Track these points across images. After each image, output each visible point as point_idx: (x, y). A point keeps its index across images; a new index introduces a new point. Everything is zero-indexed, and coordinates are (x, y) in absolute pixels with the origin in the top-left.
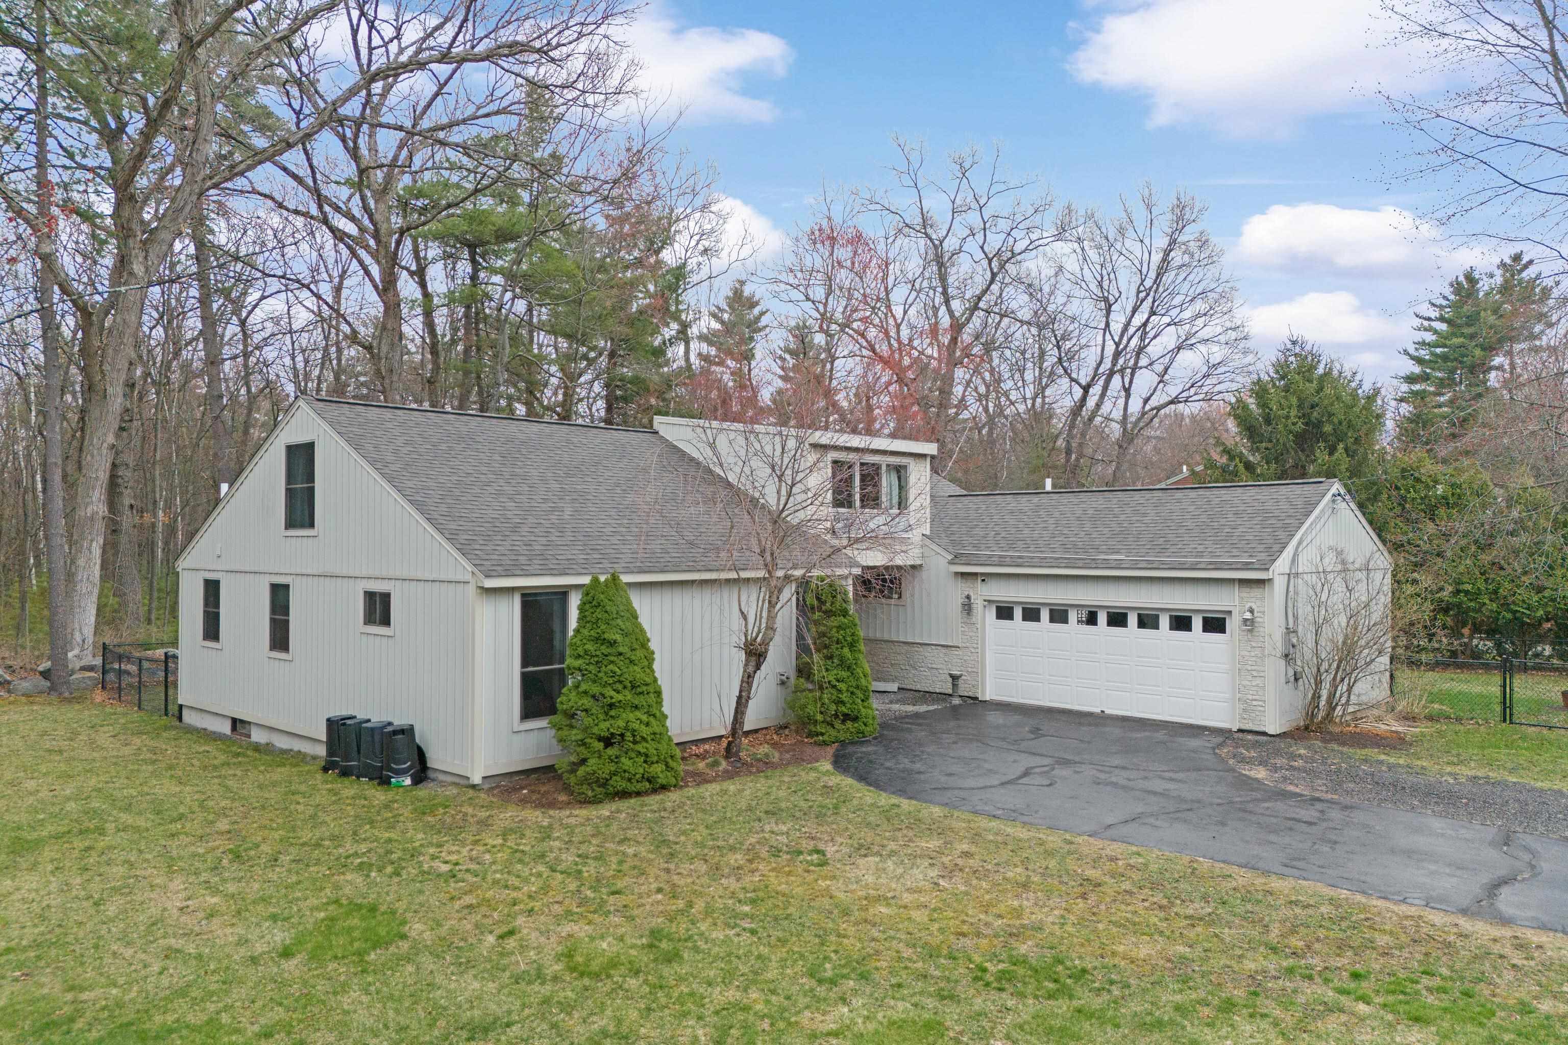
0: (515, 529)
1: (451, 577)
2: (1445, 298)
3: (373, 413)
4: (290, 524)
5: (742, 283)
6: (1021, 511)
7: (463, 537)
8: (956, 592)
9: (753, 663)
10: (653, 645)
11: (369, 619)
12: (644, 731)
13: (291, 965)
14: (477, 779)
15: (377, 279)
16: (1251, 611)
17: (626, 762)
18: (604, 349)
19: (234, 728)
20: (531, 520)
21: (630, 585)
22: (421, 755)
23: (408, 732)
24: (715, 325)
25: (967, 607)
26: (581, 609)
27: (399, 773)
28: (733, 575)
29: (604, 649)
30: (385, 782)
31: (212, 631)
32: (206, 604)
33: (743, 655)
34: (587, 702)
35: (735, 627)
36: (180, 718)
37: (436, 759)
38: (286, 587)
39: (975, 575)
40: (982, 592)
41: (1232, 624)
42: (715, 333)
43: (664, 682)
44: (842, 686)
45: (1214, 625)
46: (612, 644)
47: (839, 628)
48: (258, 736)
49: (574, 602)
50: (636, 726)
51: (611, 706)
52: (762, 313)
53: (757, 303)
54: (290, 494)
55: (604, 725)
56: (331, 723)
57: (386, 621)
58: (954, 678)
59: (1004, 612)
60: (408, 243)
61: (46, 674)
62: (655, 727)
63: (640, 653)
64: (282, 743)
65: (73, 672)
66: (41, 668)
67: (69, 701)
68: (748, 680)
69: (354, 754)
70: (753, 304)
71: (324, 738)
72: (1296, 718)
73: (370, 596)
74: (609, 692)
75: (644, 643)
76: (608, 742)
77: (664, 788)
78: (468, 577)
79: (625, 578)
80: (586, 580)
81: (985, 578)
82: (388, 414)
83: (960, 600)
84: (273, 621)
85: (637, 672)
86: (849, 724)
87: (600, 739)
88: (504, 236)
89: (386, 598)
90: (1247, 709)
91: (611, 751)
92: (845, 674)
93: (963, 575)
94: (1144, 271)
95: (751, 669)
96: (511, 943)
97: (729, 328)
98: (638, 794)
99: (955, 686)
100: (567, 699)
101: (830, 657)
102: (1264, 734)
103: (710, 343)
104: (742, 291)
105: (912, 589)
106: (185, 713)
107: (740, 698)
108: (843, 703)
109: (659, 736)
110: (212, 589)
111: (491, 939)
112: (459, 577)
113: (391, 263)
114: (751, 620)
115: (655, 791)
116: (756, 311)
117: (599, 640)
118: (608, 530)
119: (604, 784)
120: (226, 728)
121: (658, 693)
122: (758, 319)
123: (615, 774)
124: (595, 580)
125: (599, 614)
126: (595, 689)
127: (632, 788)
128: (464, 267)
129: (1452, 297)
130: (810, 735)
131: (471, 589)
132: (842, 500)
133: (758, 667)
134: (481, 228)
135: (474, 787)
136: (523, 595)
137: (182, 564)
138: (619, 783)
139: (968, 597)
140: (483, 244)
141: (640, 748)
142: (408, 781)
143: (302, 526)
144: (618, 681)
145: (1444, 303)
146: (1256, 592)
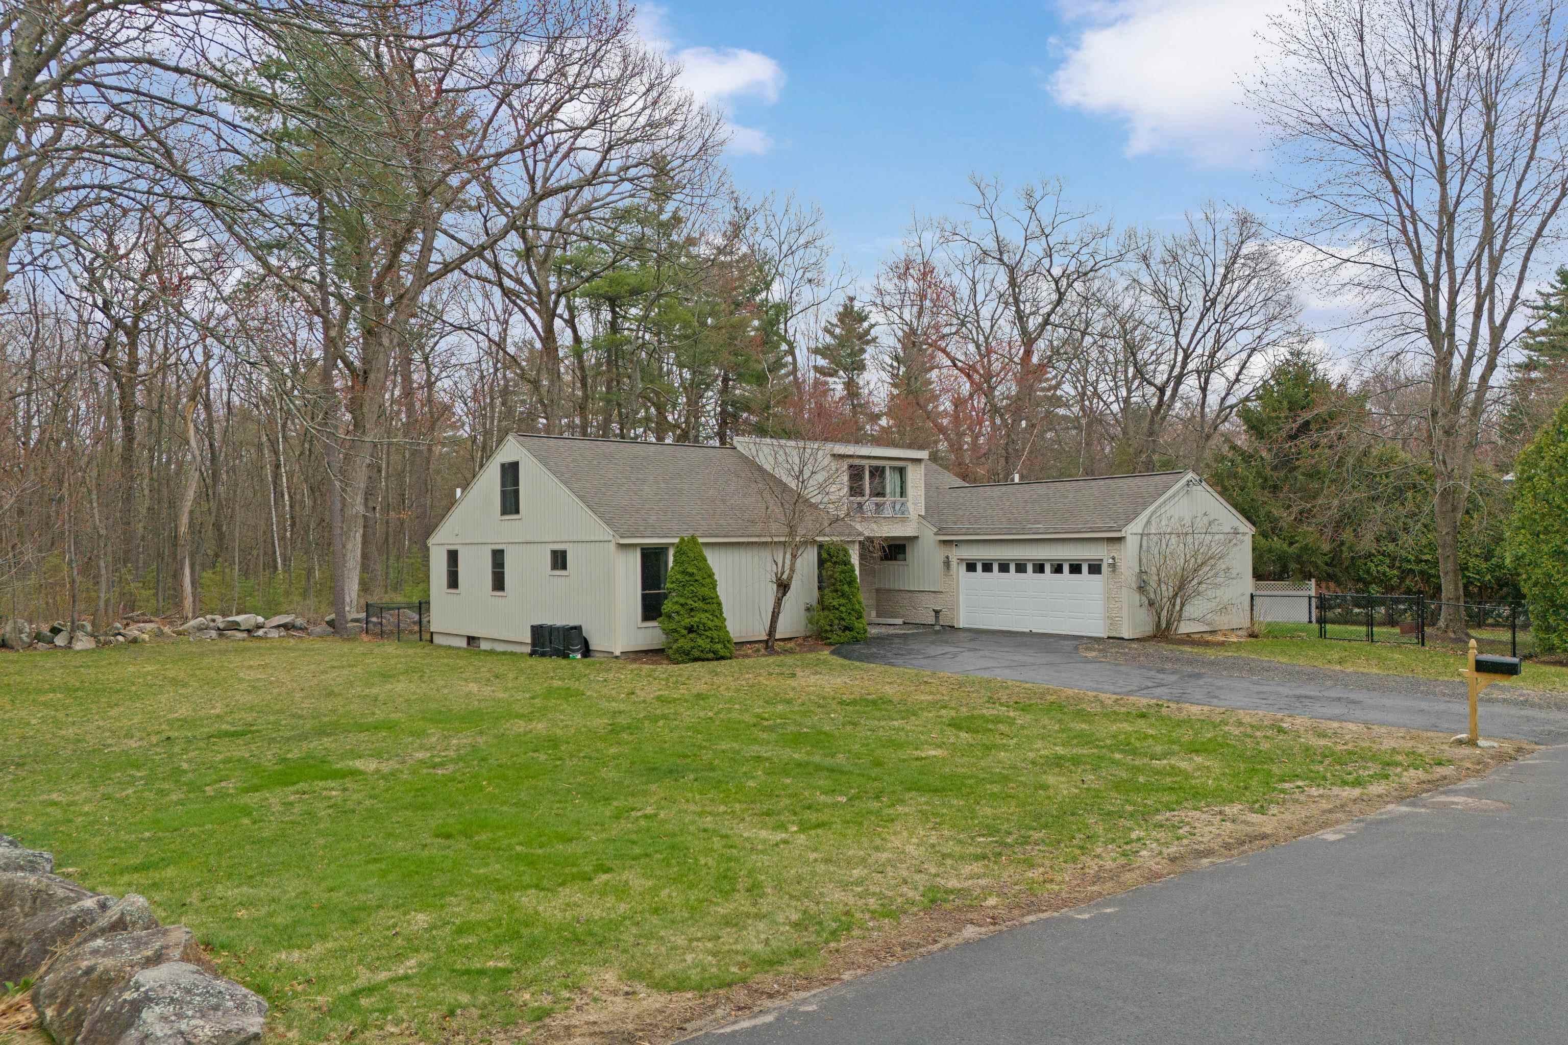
0: (637, 511)
1: (601, 538)
2: (1553, 286)
3: (552, 442)
4: (504, 512)
5: (852, 299)
6: (992, 498)
7: (607, 516)
8: (939, 554)
9: (781, 592)
10: (716, 577)
11: (555, 566)
12: (710, 624)
14: (618, 653)
15: (540, 330)
16: (1113, 558)
17: (700, 641)
18: (718, 376)
19: (469, 644)
20: (647, 506)
21: (703, 544)
22: (586, 643)
23: (578, 629)
24: (829, 339)
25: (947, 563)
26: (674, 556)
27: (574, 651)
28: (769, 540)
29: (687, 578)
30: (566, 656)
31: (453, 582)
32: (449, 566)
33: (775, 586)
34: (677, 607)
35: (769, 569)
36: (432, 641)
37: (593, 646)
38: (502, 551)
39: (952, 541)
40: (956, 554)
41: (1105, 568)
42: (827, 347)
43: (722, 599)
44: (842, 608)
45: (1095, 569)
46: (692, 575)
47: (842, 572)
48: (484, 646)
49: (671, 552)
50: (705, 621)
51: (692, 610)
52: (872, 326)
53: (866, 318)
54: (504, 493)
55: (687, 621)
56: (534, 628)
57: (564, 567)
58: (937, 612)
59: (971, 567)
60: (563, 301)
61: (331, 623)
62: (717, 622)
63: (708, 580)
64: (500, 648)
65: (347, 622)
66: (327, 619)
67: (349, 640)
68: (778, 602)
69: (547, 643)
70: (862, 318)
71: (529, 641)
72: (1147, 629)
73: (555, 553)
74: (690, 602)
75: (711, 575)
76: (691, 630)
77: (723, 658)
78: (611, 538)
79: (700, 540)
80: (677, 541)
81: (957, 543)
82: (561, 442)
83: (942, 558)
84: (494, 573)
85: (705, 591)
86: (847, 633)
87: (685, 628)
88: (635, 292)
89: (564, 554)
90: (1112, 621)
91: (691, 635)
92: (843, 601)
93: (945, 542)
94: (1209, 282)
95: (780, 595)
97: (842, 342)
98: (708, 660)
99: (937, 618)
100: (667, 606)
101: (836, 591)
102: (1122, 639)
103: (824, 356)
104: (852, 307)
105: (914, 554)
106: (435, 637)
107: (773, 612)
108: (843, 619)
109: (721, 628)
110: (453, 556)
112: (606, 539)
113: (549, 315)
114: (780, 565)
115: (717, 659)
116: (866, 325)
117: (684, 572)
118: (694, 512)
119: (688, 654)
120: (463, 643)
121: (719, 604)
122: (867, 332)
123: (693, 648)
124: (682, 539)
125: (684, 558)
126: (682, 601)
127: (703, 656)
128: (606, 315)
129: (1558, 285)
130: (823, 639)
131: (612, 546)
132: (855, 490)
133: (784, 594)
134: (618, 288)
135: (617, 657)
136: (642, 549)
137: (431, 542)
138: (696, 653)
139: (947, 557)
140: (619, 297)
141: (707, 633)
142: (579, 656)
143: (511, 513)
144: (694, 595)
145: (1552, 291)
146: (1116, 546)
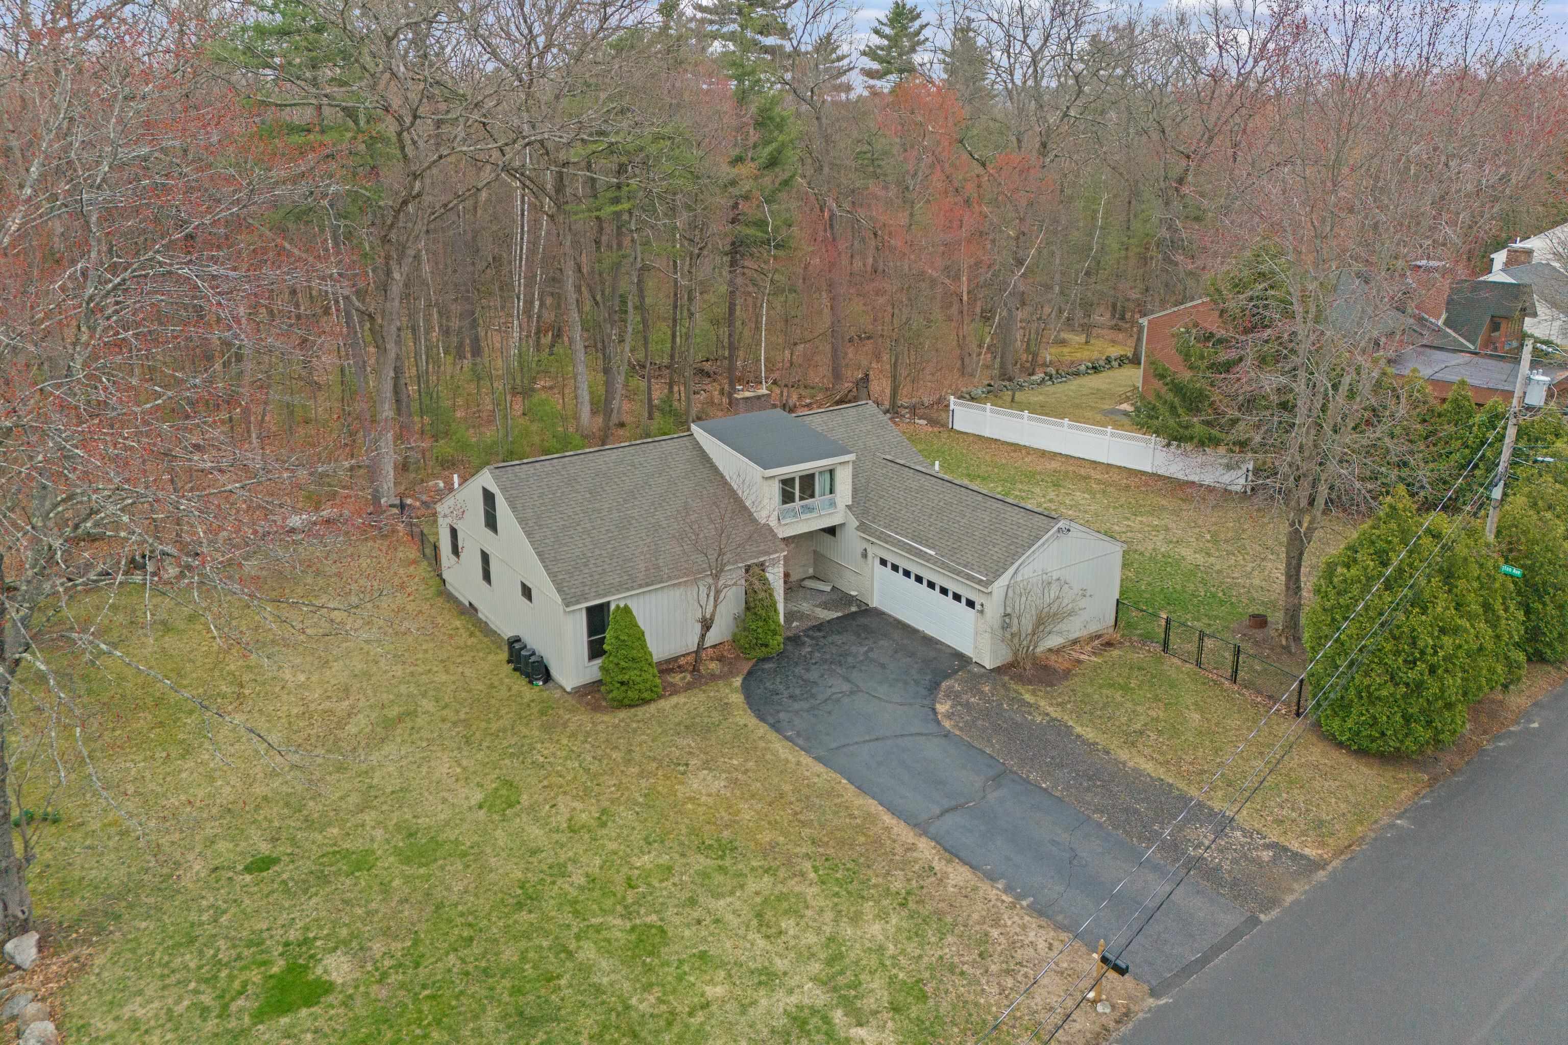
0: (587, 563)
1: (554, 599)
4: (487, 525)
6: (911, 489)
7: (559, 578)
8: (860, 546)
9: (705, 629)
13: (482, 813)
14: (568, 688)
16: (983, 604)
19: (470, 607)
21: (640, 594)
23: (543, 658)
25: (865, 555)
27: (538, 679)
29: (620, 643)
30: (532, 681)
31: (456, 551)
32: (452, 537)
33: (700, 625)
35: (695, 613)
37: (554, 675)
38: (488, 556)
39: (868, 540)
40: (872, 549)
41: (977, 605)
45: (970, 604)
46: (623, 641)
48: (481, 616)
54: (486, 511)
56: (510, 636)
57: (530, 601)
59: (883, 562)
63: (637, 644)
64: (491, 625)
70: (914, 17)
73: (523, 587)
75: (640, 638)
76: (622, 683)
78: (560, 603)
81: (873, 542)
83: (862, 550)
84: (483, 567)
89: (530, 588)
90: (979, 651)
93: (863, 538)
95: (703, 633)
96: (554, 810)
102: (985, 668)
105: (842, 536)
106: (446, 584)
110: (454, 532)
111: (547, 807)
112: (557, 601)
114: (704, 606)
115: (646, 703)
116: (917, 24)
117: (617, 638)
119: (621, 701)
120: (466, 602)
122: (917, 33)
125: (617, 626)
130: (743, 653)
131: (562, 609)
133: (707, 631)
135: (568, 692)
136: (587, 608)
137: (439, 509)
138: (626, 701)
139: (865, 550)
142: (541, 683)
143: (492, 530)
